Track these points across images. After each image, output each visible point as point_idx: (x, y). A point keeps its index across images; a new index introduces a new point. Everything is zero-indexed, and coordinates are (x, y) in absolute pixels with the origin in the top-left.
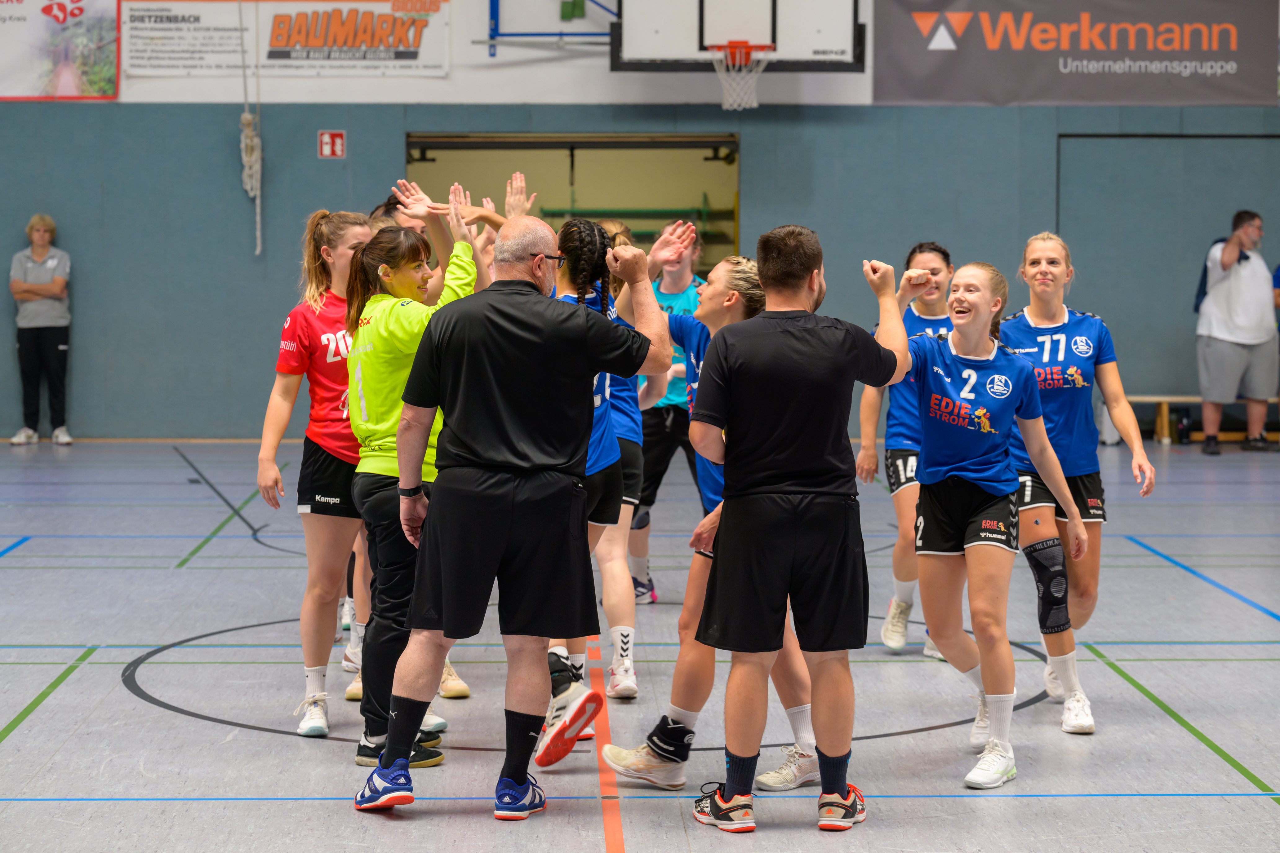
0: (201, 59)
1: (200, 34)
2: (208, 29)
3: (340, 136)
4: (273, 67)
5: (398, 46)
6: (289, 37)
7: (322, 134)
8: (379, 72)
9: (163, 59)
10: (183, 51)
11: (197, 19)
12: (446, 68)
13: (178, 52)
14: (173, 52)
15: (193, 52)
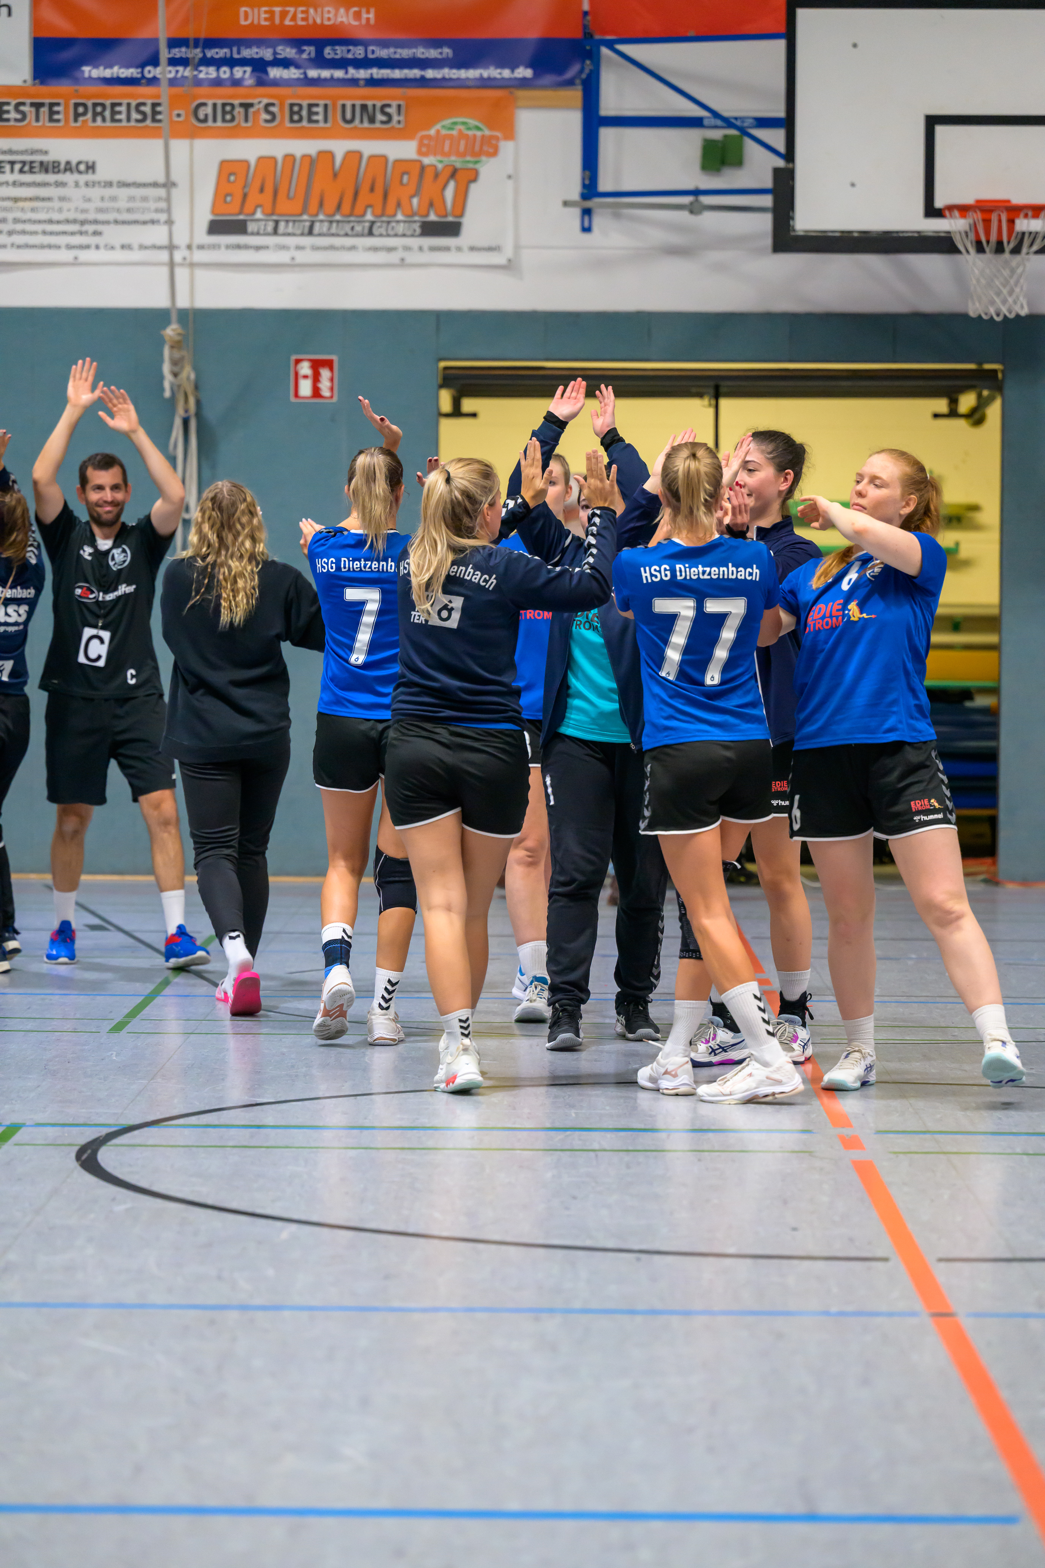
0: (96, 233)
1: (95, 193)
2: (109, 184)
3: (329, 364)
4: (215, 247)
5: (427, 215)
6: (245, 196)
7: (298, 361)
8: (394, 258)
9: (35, 233)
10: (68, 221)
11: (91, 167)
12: (508, 252)
13: (58, 222)
14: (51, 222)
15: (83, 223)
